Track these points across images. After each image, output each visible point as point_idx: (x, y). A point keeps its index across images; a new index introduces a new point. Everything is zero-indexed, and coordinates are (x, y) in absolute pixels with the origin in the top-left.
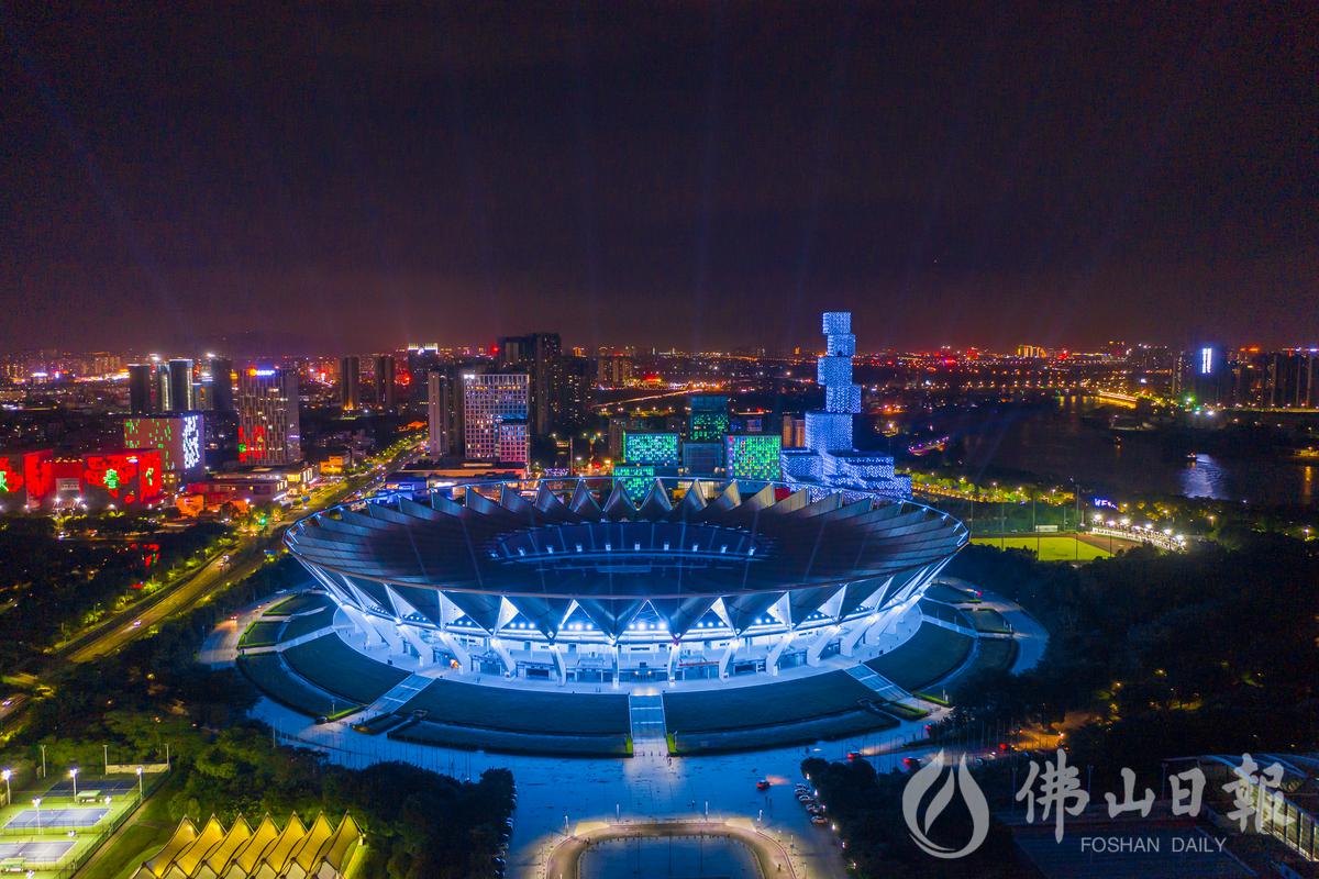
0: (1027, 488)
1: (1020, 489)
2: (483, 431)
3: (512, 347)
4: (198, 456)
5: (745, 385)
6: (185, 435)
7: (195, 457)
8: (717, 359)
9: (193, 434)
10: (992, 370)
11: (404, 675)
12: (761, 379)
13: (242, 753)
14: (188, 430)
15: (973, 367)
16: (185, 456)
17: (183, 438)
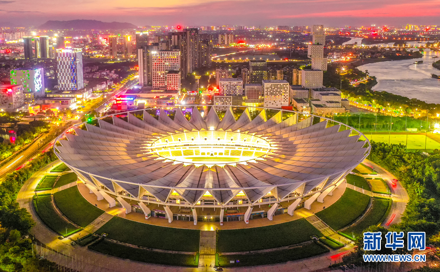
0: (404, 107)
1: (401, 107)
2: (160, 76)
3: (174, 37)
4: (41, 85)
5: (282, 46)
6: (35, 77)
7: (40, 86)
8: (271, 31)
9: (39, 76)
10: (393, 38)
11: (101, 212)
12: (290, 42)
13: (18, 259)
14: (36, 75)
15: (384, 35)
16: (36, 86)
17: (34, 79)
